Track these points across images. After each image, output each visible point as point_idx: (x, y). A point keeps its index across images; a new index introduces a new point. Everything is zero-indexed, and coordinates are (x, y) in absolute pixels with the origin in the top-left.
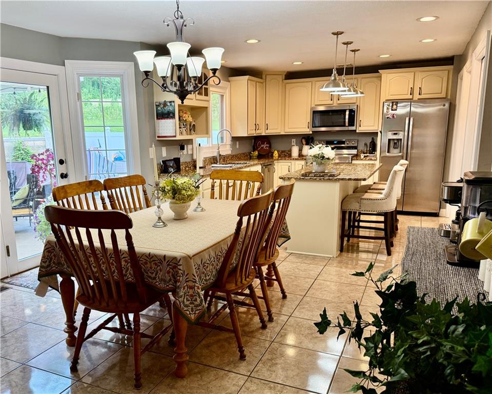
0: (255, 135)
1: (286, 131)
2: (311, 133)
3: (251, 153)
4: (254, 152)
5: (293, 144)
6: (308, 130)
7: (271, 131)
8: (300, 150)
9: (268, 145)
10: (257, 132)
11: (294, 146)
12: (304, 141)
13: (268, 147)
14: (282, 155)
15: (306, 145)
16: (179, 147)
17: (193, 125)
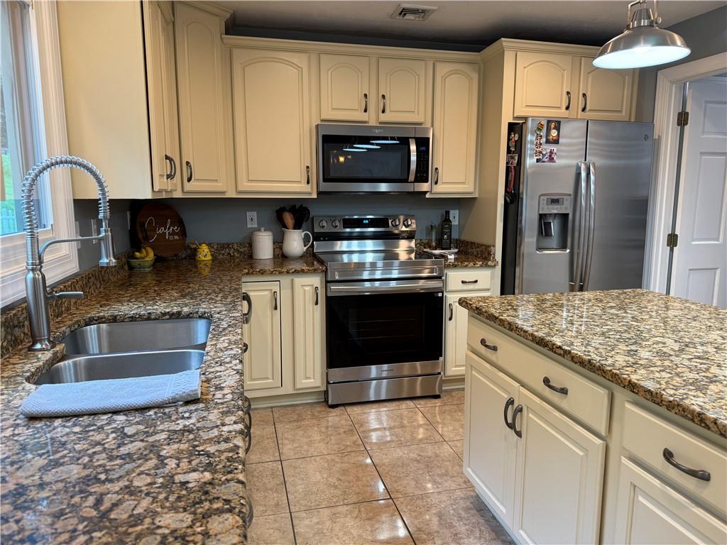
1: (240, 189)
2: (315, 196)
4: (140, 251)
5: (249, 226)
6: (307, 188)
7: (198, 187)
8: (279, 243)
9: (176, 229)
11: (259, 230)
12: (289, 219)
13: (176, 234)
14: (221, 256)
15: (295, 228)
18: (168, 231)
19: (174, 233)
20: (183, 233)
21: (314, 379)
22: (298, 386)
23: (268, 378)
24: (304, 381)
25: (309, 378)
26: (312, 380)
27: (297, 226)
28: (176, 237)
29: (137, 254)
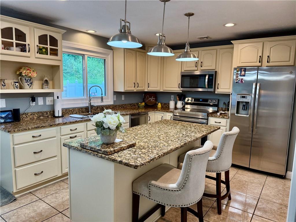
0: (135, 91)
1: (163, 89)
4: (141, 103)
7: (152, 89)
10: (138, 89)
11: (171, 100)
12: (178, 98)
13: (154, 100)
15: (179, 101)
16: (31, 99)
17: (45, 80)
18: (152, 99)
19: (153, 100)
20: (156, 100)
28: (154, 101)
29: (139, 103)
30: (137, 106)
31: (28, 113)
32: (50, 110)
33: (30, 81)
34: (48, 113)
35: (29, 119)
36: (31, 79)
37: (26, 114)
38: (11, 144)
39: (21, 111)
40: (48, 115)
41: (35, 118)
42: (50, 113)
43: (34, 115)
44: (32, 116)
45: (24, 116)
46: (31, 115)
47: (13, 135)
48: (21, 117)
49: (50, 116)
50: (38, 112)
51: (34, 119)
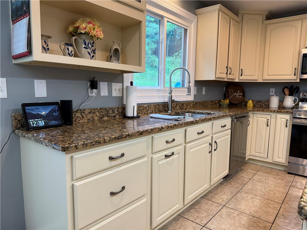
0: (226, 80)
1: (264, 78)
2: (298, 81)
3: (220, 101)
4: (224, 100)
5: (271, 94)
6: (295, 77)
7: (245, 78)
8: (281, 101)
9: (241, 94)
10: (229, 76)
11: (273, 96)
12: (287, 91)
14: (257, 105)
15: (290, 95)
16: (89, 84)
17: (115, 49)
18: (238, 95)
19: (240, 95)
20: (244, 96)
21: (282, 159)
22: (274, 160)
23: (261, 153)
24: (277, 159)
25: (280, 158)
26: (281, 160)
27: (291, 94)
28: (241, 97)
29: (222, 101)
30: (218, 105)
31: (84, 110)
32: (118, 106)
33: (93, 46)
34: (116, 110)
35: (86, 121)
36: (93, 43)
37: (82, 111)
38: (68, 177)
39: (75, 106)
40: (115, 114)
41: (96, 118)
42: (117, 111)
43: (94, 113)
44: (91, 115)
45: (78, 115)
46: (89, 113)
47: (72, 157)
48: (73, 116)
49: (117, 117)
50: (101, 109)
51: (93, 120)
